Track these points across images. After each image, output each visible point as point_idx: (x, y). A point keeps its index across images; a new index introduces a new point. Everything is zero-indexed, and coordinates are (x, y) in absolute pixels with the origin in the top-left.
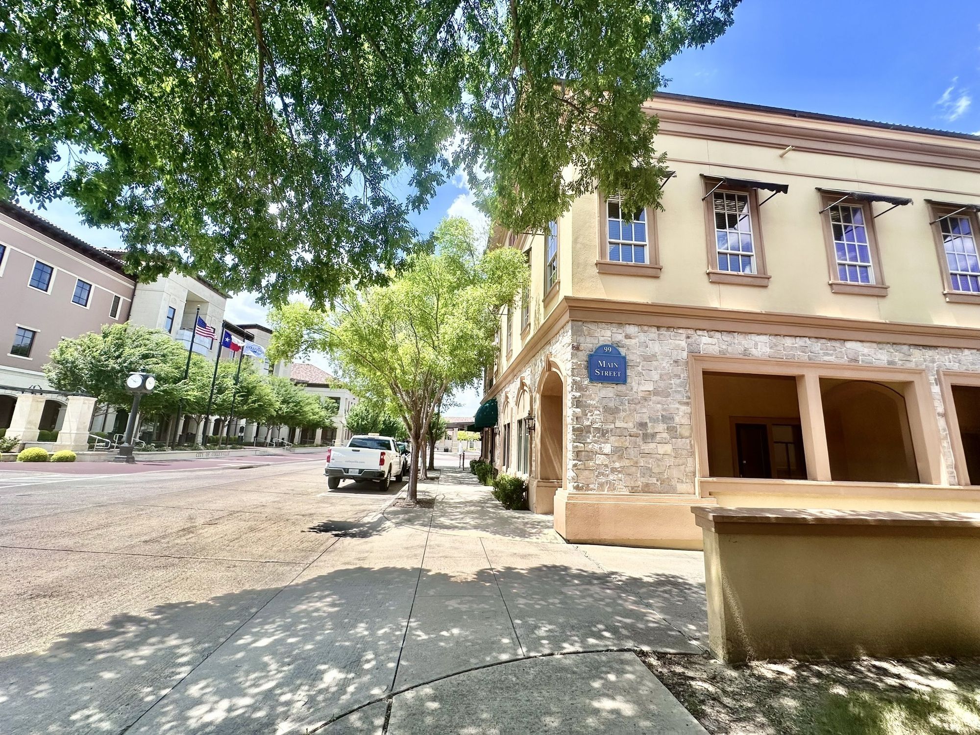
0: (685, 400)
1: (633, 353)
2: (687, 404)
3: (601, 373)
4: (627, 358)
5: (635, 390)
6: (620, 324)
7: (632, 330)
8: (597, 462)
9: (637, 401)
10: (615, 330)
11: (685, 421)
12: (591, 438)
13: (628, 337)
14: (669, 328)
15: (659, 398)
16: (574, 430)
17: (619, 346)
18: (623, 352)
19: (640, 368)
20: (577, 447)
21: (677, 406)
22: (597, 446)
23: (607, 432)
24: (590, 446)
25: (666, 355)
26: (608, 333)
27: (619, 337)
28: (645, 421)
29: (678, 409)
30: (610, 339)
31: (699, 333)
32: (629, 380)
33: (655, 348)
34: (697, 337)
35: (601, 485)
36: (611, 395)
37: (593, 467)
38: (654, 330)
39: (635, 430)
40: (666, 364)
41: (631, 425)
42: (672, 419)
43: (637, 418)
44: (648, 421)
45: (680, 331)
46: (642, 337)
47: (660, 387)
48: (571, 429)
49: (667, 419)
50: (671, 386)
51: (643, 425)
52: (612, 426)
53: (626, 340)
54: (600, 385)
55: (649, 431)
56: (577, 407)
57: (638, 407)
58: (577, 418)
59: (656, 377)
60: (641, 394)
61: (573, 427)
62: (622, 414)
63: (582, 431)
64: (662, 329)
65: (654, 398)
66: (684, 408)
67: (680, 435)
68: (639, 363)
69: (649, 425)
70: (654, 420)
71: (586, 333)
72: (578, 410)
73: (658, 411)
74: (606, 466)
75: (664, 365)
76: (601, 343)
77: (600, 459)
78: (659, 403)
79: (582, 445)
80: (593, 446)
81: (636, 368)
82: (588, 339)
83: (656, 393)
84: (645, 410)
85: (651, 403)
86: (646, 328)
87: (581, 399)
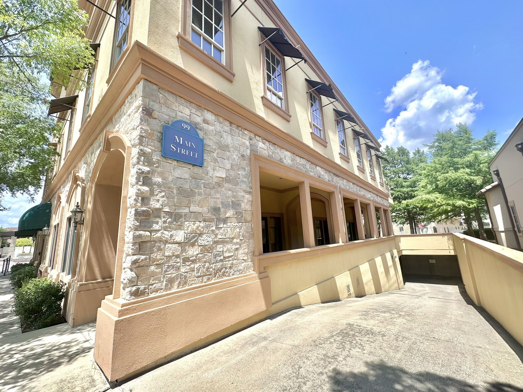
0: (248, 189)
1: (210, 139)
2: (250, 193)
3: (177, 149)
4: (205, 142)
5: (210, 174)
6: (199, 107)
7: (210, 116)
8: (167, 254)
9: (212, 186)
10: (194, 111)
11: (248, 207)
12: (160, 224)
13: (205, 121)
14: (238, 126)
15: (230, 186)
16: (137, 213)
17: (197, 128)
18: (201, 134)
19: (215, 155)
20: (140, 236)
21: (243, 194)
22: (167, 234)
23: (181, 216)
24: (159, 234)
25: (236, 149)
26: (187, 111)
27: (198, 119)
28: (218, 206)
29: (243, 197)
30: (188, 117)
31: (258, 138)
32: (205, 164)
33: (228, 139)
34: (256, 141)
35: (171, 281)
36: (187, 176)
37: (161, 259)
38: (227, 124)
39: (209, 215)
40: (235, 156)
41: (205, 209)
42: (239, 205)
43: (212, 202)
44: (221, 206)
45: (246, 132)
46: (218, 127)
47: (231, 176)
48: (133, 212)
49: (235, 205)
50: (239, 176)
51: (216, 210)
52: (187, 210)
53: (204, 125)
54: (175, 163)
55: (221, 216)
56: (144, 184)
57: (213, 192)
58: (143, 199)
59: (228, 166)
60: (215, 180)
61: (136, 210)
62: (198, 198)
63: (149, 215)
64: (233, 125)
65: (226, 185)
66: (248, 196)
67: (245, 220)
68: (215, 149)
69: (222, 210)
70: (226, 206)
71: (162, 101)
72: (146, 188)
73: (229, 197)
74: (177, 256)
75: (235, 157)
76: (179, 118)
77: (170, 250)
78: (230, 190)
79: (148, 233)
80: (162, 233)
81: (212, 154)
82: (164, 109)
83: (227, 180)
84: (218, 196)
85: (223, 189)
86: (221, 119)
87: (149, 176)
